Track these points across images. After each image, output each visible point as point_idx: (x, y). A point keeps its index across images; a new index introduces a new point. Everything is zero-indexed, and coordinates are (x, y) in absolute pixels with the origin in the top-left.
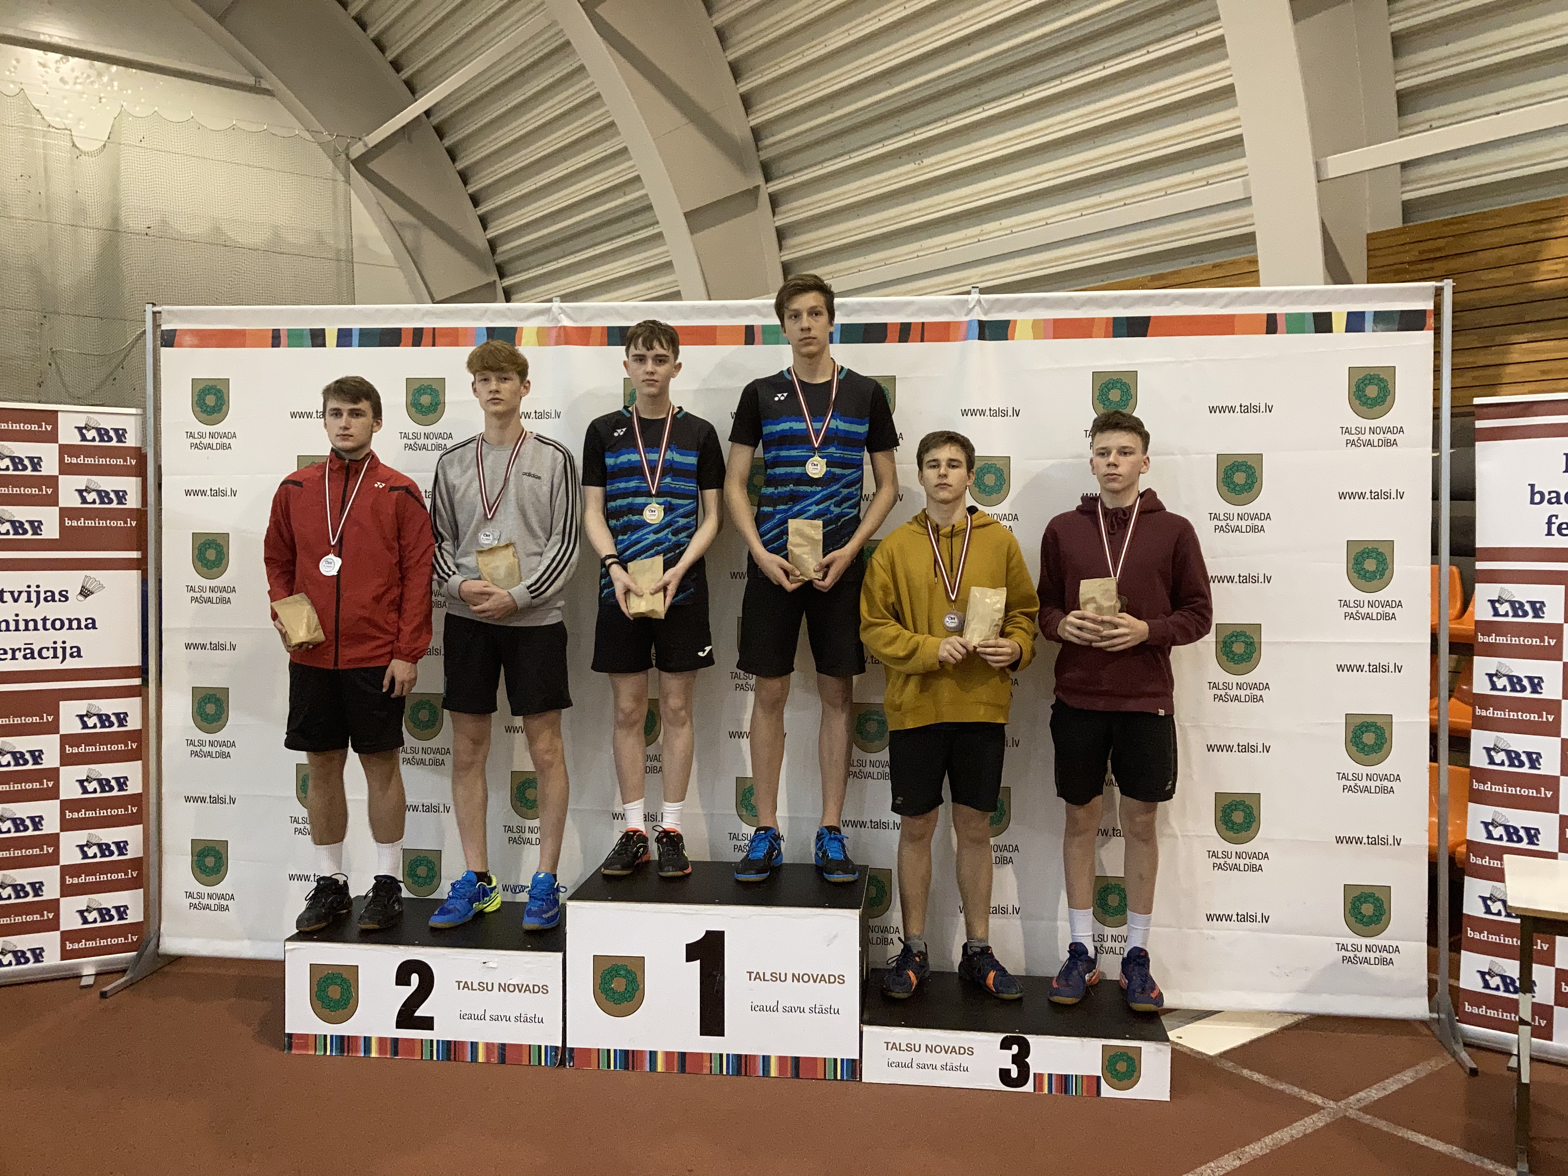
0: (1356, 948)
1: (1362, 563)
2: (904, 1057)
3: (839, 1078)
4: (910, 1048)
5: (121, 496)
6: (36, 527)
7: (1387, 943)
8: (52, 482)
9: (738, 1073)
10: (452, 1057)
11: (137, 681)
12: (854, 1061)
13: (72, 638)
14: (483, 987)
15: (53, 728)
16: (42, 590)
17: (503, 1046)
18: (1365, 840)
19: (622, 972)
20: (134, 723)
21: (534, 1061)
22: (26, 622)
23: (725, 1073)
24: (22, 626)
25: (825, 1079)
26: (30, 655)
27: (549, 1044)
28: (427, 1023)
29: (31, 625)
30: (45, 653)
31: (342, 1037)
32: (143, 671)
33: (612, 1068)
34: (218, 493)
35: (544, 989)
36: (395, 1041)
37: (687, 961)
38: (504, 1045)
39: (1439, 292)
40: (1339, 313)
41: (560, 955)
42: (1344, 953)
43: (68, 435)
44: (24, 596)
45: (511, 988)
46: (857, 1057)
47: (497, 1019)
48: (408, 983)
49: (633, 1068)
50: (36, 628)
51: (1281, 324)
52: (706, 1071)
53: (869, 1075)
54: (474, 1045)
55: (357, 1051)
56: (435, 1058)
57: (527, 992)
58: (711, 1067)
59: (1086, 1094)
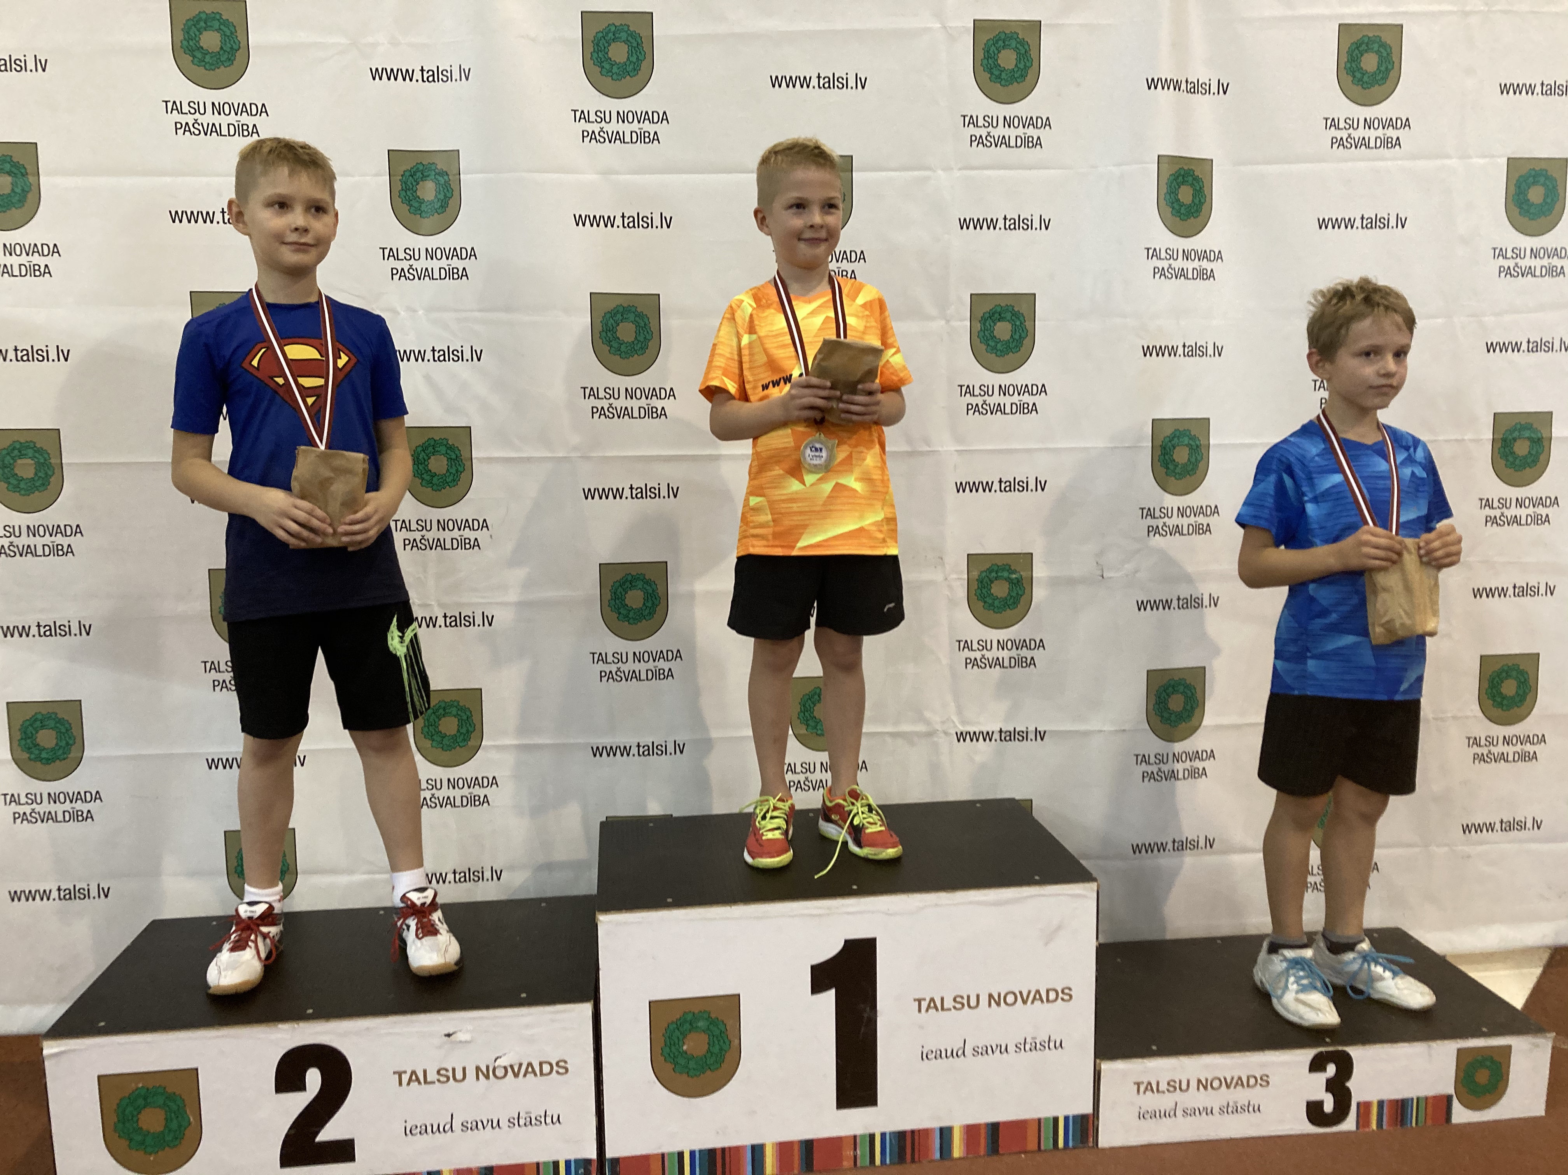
2: (1165, 1102)
3: (1061, 1145)
4: (1174, 1086)
14: (446, 1076)
19: (701, 1024)
23: (878, 1163)
25: (1039, 1150)
27: (572, 1157)
35: (562, 1067)
38: (489, 1170)
45: (500, 1072)
46: (1091, 1112)
48: (302, 1088)
52: (847, 1164)
57: (530, 1076)
58: (855, 1157)
59: (1429, 1122)
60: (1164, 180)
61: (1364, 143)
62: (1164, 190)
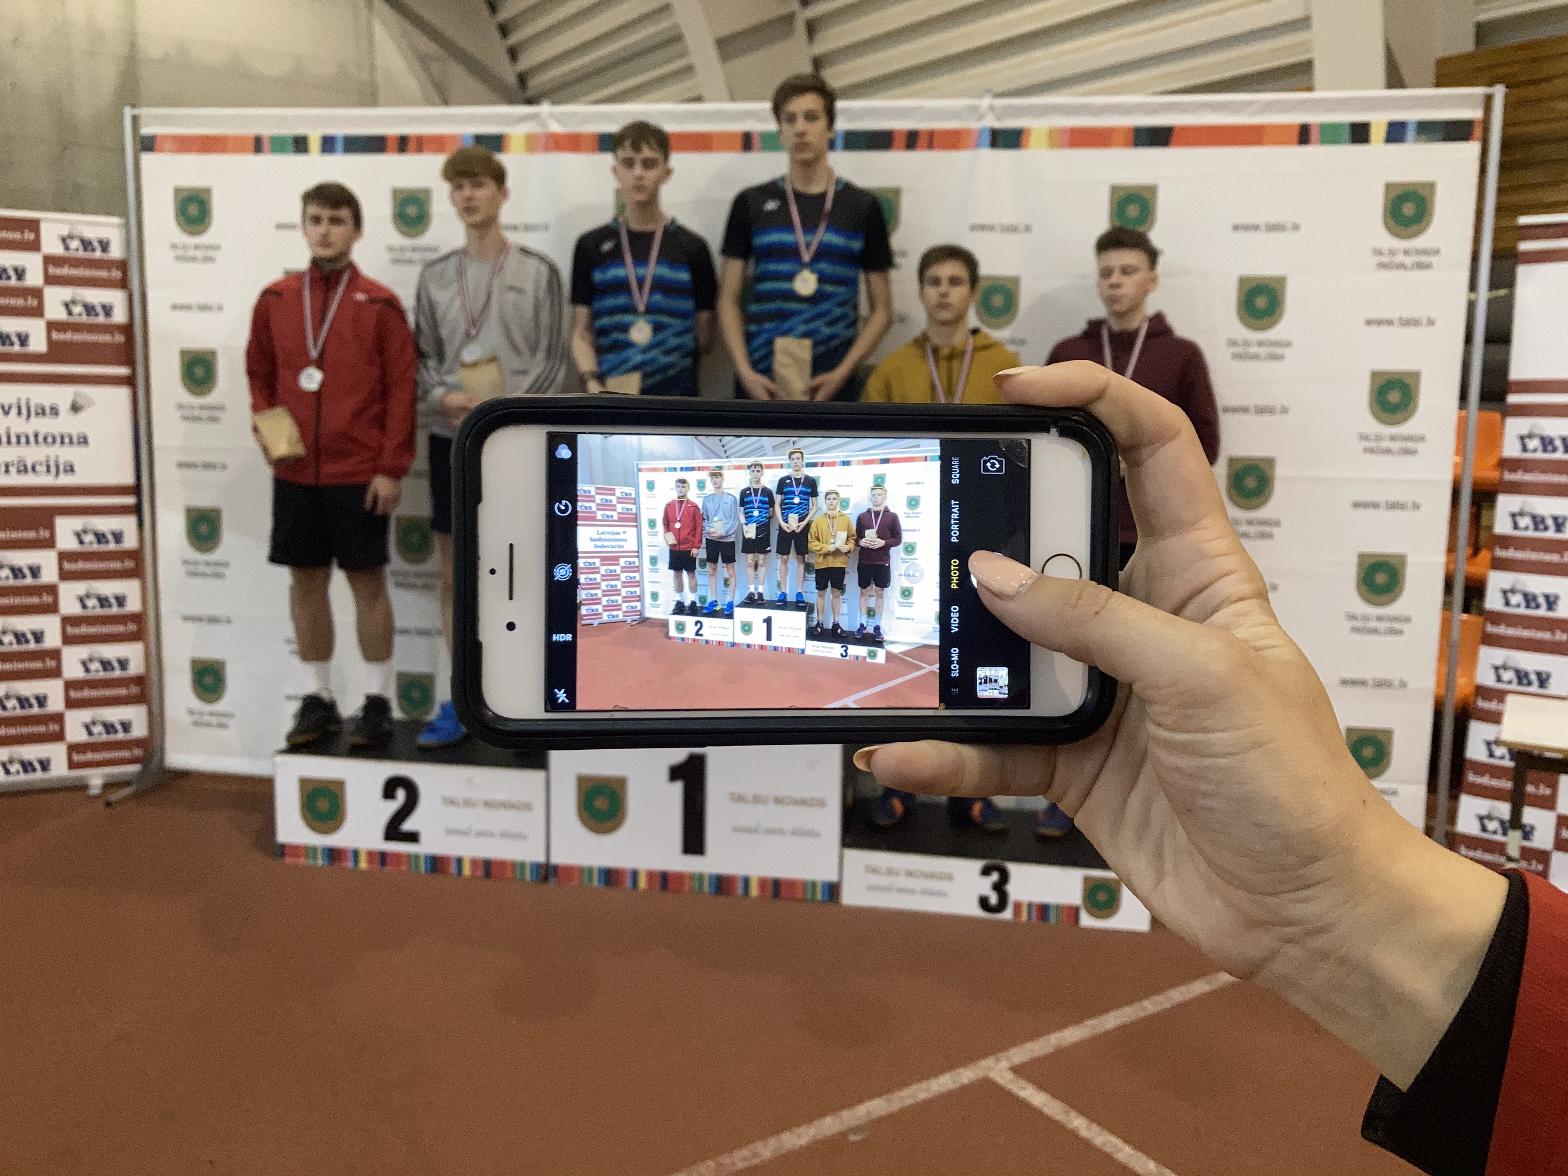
1: (1386, 395)
2: (884, 881)
4: (890, 872)
5: (108, 310)
6: (23, 340)
7: (1385, 785)
8: (37, 293)
9: (719, 892)
10: (439, 871)
11: (130, 500)
12: (833, 883)
13: (65, 454)
14: (468, 803)
15: (49, 543)
16: (32, 404)
17: (488, 863)
18: (1371, 683)
19: (605, 792)
20: (130, 542)
21: (519, 877)
22: (18, 437)
24: (14, 439)
26: (23, 469)
27: (533, 861)
28: (413, 837)
29: (23, 440)
30: (38, 468)
31: (332, 849)
32: (136, 490)
33: (595, 885)
34: (205, 308)
35: (528, 807)
36: (383, 854)
37: (671, 781)
38: (489, 861)
39: (1488, 100)
40: (1379, 122)
41: (543, 773)
43: (51, 245)
44: (14, 411)
47: (482, 834)
48: (394, 798)
49: (616, 887)
50: (28, 442)
51: (1314, 134)
52: (687, 891)
53: (848, 899)
54: (459, 861)
55: (346, 862)
58: (692, 886)
60: (982, 292)
62: (981, 298)
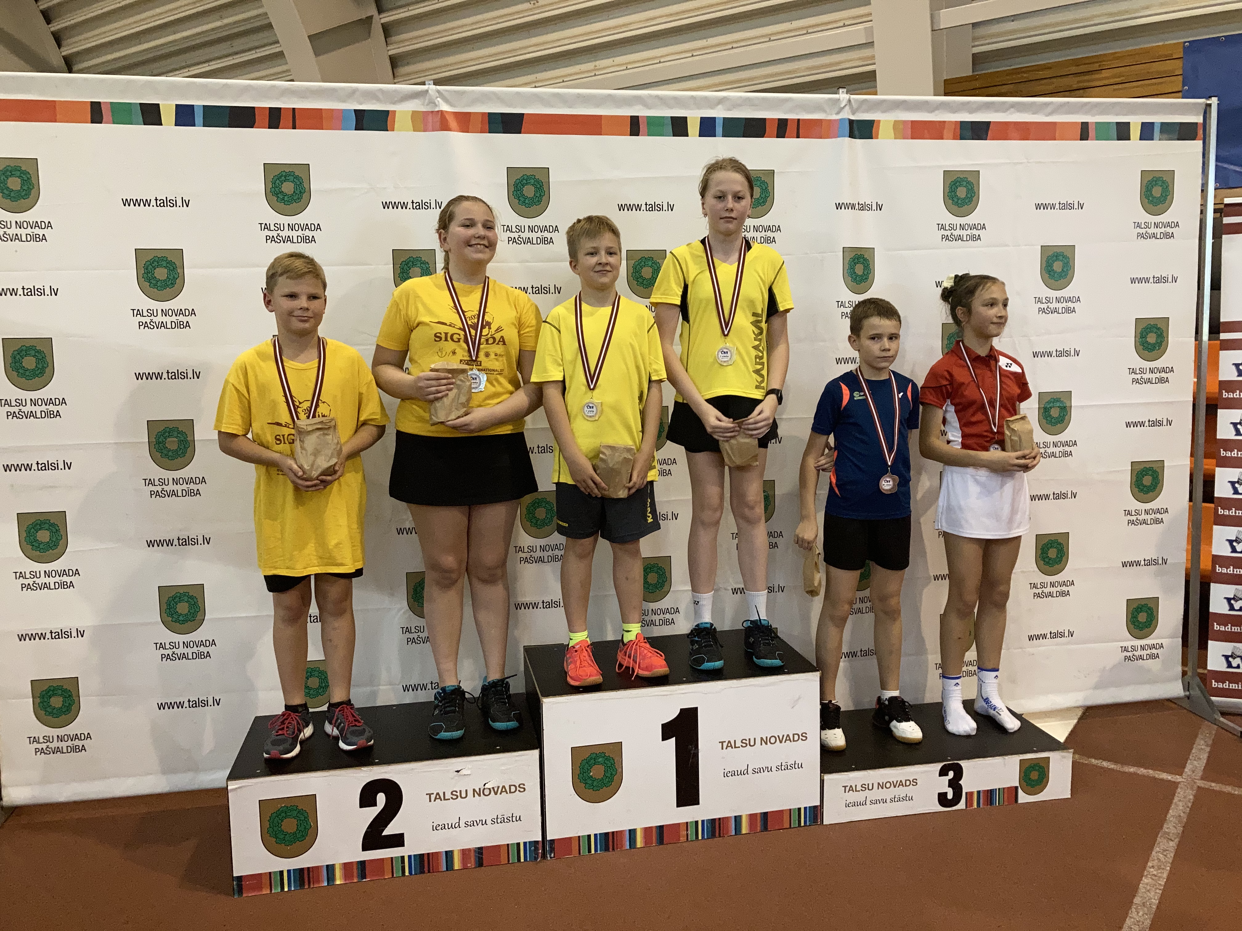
0: (1134, 648)
1: (1145, 337)
2: (859, 796)
3: (802, 824)
4: (865, 787)
7: (1155, 642)
9: (712, 835)
10: (426, 869)
12: (815, 807)
14: (456, 795)
17: (480, 851)
18: (1143, 563)
19: (600, 759)
21: (513, 858)
23: (700, 838)
25: (790, 828)
27: (527, 840)
28: (398, 840)
31: (301, 870)
33: (593, 852)
34: (32, 292)
35: (521, 788)
36: (362, 864)
37: (663, 739)
38: (480, 849)
39: (1207, 108)
40: (1135, 123)
41: (536, 752)
42: (1126, 654)
45: (487, 792)
46: (819, 804)
47: (473, 824)
48: (375, 805)
49: (613, 849)
51: (1092, 131)
52: (683, 839)
53: (829, 818)
54: (449, 854)
55: (318, 881)
56: (407, 873)
57: (504, 794)
58: (687, 835)
59: (1006, 803)
60: (847, 262)
61: (960, 238)
62: (847, 266)
